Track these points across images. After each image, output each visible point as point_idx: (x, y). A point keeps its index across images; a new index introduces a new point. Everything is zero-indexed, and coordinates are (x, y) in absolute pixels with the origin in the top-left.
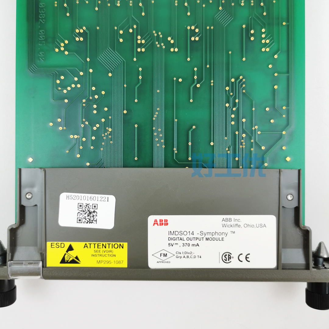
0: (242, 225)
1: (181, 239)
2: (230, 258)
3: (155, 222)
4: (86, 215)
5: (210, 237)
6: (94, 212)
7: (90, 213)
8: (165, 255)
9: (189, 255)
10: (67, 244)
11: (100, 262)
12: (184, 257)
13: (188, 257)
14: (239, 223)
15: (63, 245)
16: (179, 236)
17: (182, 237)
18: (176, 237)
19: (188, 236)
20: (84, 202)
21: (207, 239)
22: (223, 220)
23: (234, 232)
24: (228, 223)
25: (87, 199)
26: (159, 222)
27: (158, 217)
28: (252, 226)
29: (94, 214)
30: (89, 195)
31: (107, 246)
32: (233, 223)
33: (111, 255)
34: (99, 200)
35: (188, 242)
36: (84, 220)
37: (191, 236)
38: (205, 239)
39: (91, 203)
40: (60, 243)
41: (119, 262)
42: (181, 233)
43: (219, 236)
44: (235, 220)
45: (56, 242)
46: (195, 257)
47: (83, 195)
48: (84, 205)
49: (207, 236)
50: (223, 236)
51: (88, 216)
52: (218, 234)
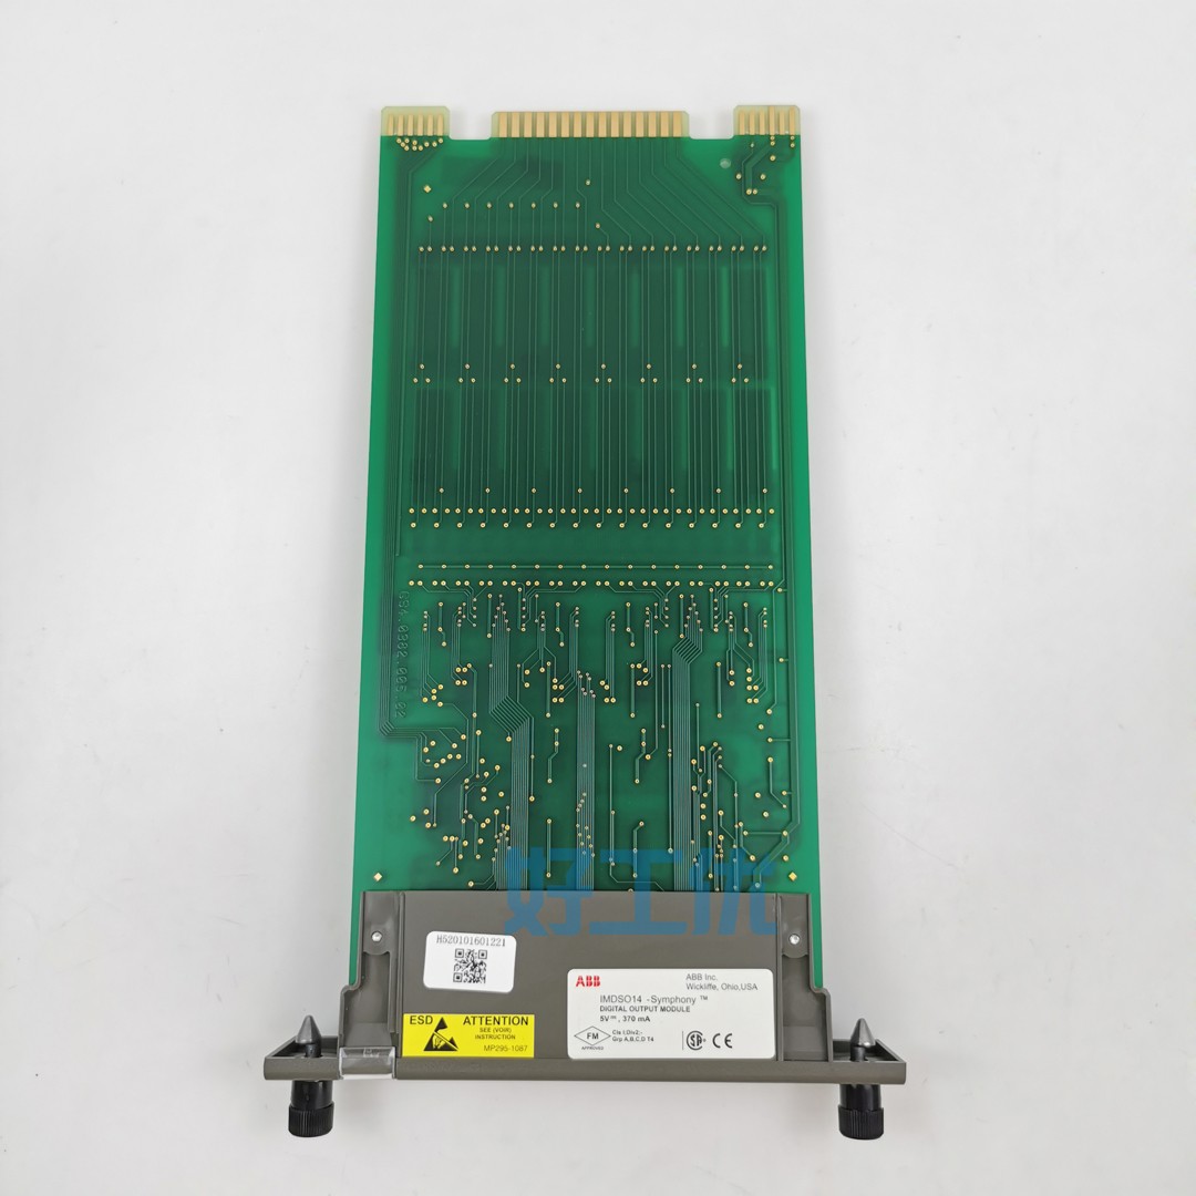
0: (719, 986)
1: (620, 1009)
2: (699, 1041)
3: (580, 981)
4: (469, 969)
5: (668, 1006)
6: (481, 963)
7: (475, 966)
8: (596, 1037)
9: (635, 1036)
10: (437, 1018)
11: (489, 1048)
12: (626, 1039)
13: (632, 1039)
14: (713, 983)
15: (429, 1020)
16: (617, 1004)
17: (622, 1005)
18: (612, 1004)
19: (632, 1003)
20: (466, 948)
21: (663, 1009)
22: (689, 977)
23: (706, 998)
24: (697, 982)
25: (470, 942)
26: (585, 981)
27: (584, 973)
28: (734, 988)
29: (482, 967)
30: (474, 936)
31: (502, 1020)
32: (704, 982)
33: (507, 1037)
34: (490, 942)
35: (631, 1014)
36: (464, 977)
37: (637, 1004)
38: (659, 1009)
39: (477, 948)
40: (425, 1015)
41: (521, 1049)
42: (621, 999)
43: (681, 1004)
44: (707, 978)
45: (418, 1015)
46: (643, 1039)
47: (464, 935)
48: (466, 951)
49: (663, 1005)
50: (689, 1004)
51: (472, 970)
52: (681, 1001)
